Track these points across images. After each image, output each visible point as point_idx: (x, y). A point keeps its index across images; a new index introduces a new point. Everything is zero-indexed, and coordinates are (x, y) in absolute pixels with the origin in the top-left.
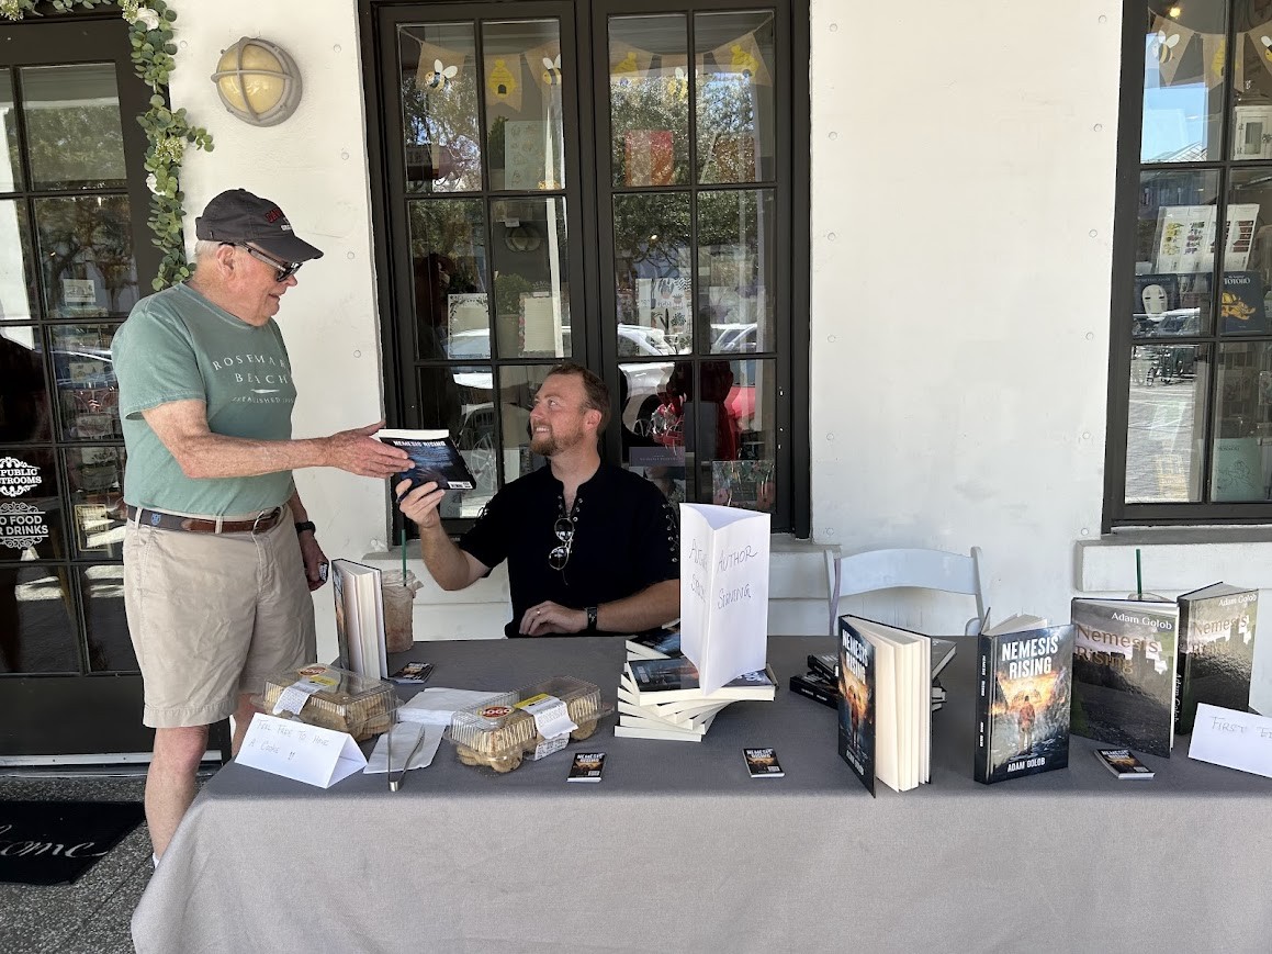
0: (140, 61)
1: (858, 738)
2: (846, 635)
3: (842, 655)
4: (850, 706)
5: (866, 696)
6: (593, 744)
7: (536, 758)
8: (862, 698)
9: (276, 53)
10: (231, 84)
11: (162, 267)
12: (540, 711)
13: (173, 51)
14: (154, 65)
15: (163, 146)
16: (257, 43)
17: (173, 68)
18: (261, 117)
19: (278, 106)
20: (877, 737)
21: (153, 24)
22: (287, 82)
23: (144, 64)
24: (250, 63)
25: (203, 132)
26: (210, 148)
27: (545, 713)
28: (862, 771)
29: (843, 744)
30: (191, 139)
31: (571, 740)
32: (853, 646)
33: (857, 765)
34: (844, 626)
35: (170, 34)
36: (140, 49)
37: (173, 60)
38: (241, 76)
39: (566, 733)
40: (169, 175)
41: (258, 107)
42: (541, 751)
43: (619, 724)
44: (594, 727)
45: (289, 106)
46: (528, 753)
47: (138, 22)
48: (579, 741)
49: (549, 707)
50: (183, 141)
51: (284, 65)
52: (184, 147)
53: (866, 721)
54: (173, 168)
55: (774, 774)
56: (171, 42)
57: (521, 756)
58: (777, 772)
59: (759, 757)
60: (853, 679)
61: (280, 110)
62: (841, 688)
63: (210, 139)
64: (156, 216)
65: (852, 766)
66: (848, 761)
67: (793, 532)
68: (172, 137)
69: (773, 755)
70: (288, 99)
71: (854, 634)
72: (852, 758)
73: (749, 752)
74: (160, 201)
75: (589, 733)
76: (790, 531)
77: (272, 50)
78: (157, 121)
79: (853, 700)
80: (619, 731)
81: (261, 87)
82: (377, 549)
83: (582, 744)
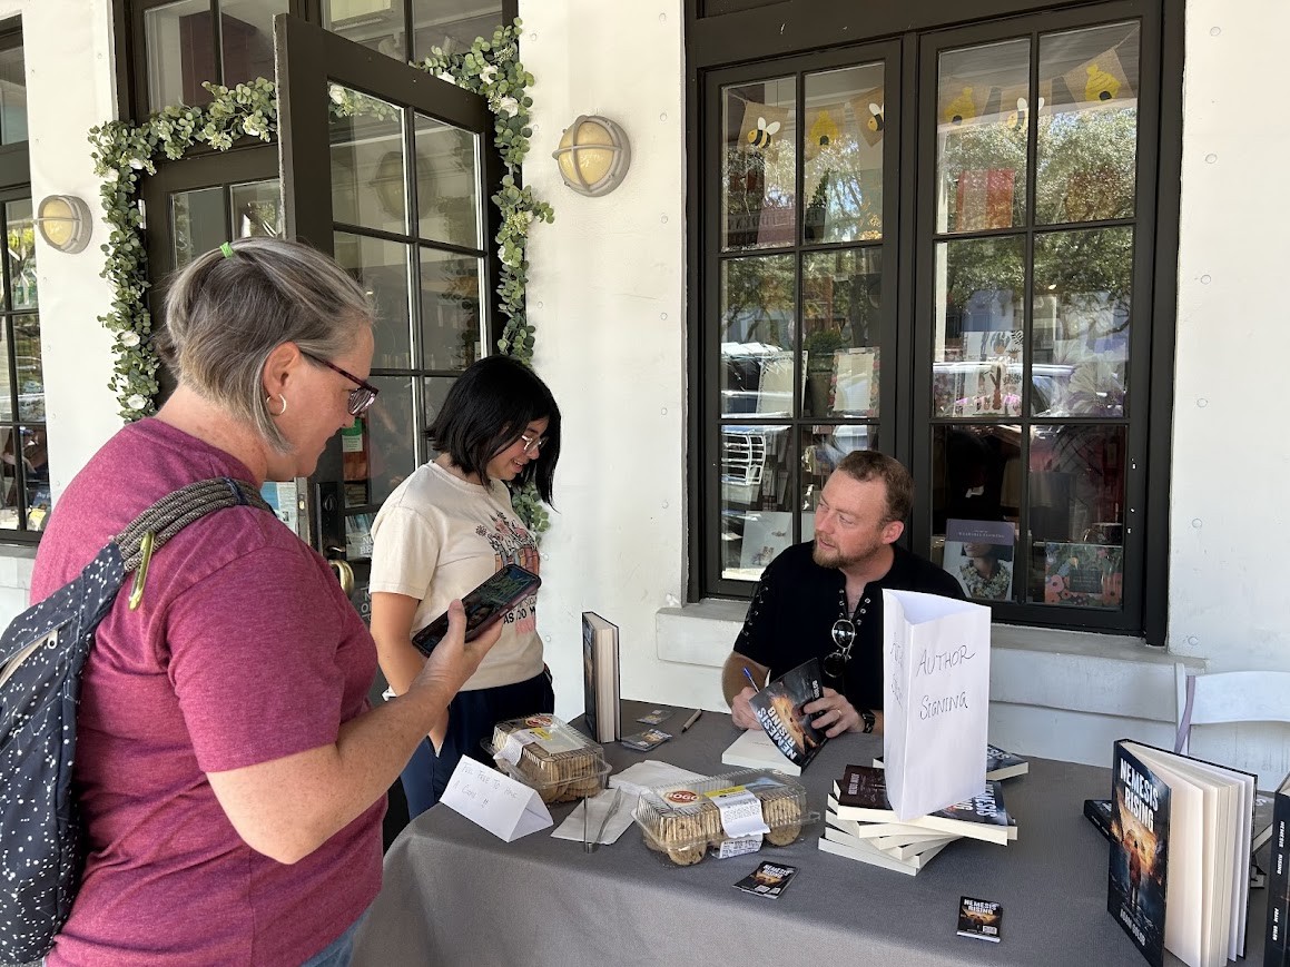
0: (503, 144)
1: (1138, 898)
2: (1125, 768)
3: (1118, 790)
4: (1129, 856)
5: (1154, 847)
6: (791, 853)
7: (721, 857)
8: (1147, 850)
9: (608, 127)
10: (568, 159)
11: (506, 330)
12: (729, 805)
13: (529, 134)
14: (513, 147)
15: (513, 220)
16: (593, 120)
17: (528, 150)
18: (592, 188)
19: (607, 177)
20: (1168, 901)
21: (513, 112)
22: (616, 153)
23: (505, 147)
24: (584, 139)
25: (546, 205)
26: (551, 220)
27: (733, 808)
28: (1142, 939)
29: (1116, 901)
30: (536, 213)
31: (766, 842)
32: (1137, 781)
33: (1136, 931)
34: (1121, 754)
35: (527, 119)
36: (503, 134)
37: (527, 142)
38: (576, 151)
39: (758, 834)
40: (516, 246)
41: (590, 180)
42: (726, 850)
43: (823, 837)
44: (796, 835)
45: (617, 178)
46: (712, 849)
47: (501, 111)
48: (776, 846)
49: (741, 802)
50: (529, 215)
51: (615, 138)
52: (530, 220)
53: (1152, 880)
54: (519, 240)
55: (988, 935)
56: (528, 126)
57: (703, 852)
58: (992, 935)
59: (976, 910)
60: (1135, 823)
61: (608, 180)
62: (1115, 830)
63: (552, 211)
64: (504, 284)
65: (1129, 932)
66: (1124, 925)
67: (1144, 636)
68: (520, 212)
69: (998, 912)
70: (616, 169)
71: (1139, 767)
72: (1128, 921)
73: (966, 902)
74: (509, 270)
75: (790, 840)
76: (1139, 633)
77: (604, 123)
78: (508, 199)
79: (1133, 848)
80: (823, 845)
81: (594, 161)
82: (672, 604)
83: (778, 851)
